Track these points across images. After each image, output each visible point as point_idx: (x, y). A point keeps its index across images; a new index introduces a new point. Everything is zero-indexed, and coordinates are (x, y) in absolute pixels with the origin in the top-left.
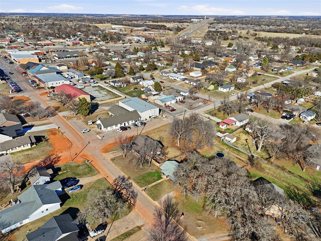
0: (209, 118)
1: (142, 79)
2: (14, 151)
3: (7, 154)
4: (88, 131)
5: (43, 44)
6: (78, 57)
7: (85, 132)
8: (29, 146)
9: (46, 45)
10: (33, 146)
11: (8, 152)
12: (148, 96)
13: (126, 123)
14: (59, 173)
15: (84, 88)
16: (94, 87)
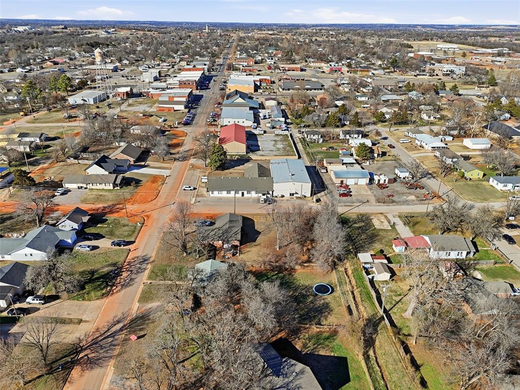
0: (393, 226)
1: (360, 135)
2: (94, 187)
3: (85, 188)
4: (191, 190)
5: (286, 69)
6: (311, 90)
7: (186, 189)
8: (111, 187)
9: (290, 70)
10: (116, 188)
11: (88, 187)
12: (330, 163)
13: (245, 192)
14: (99, 225)
15: (263, 134)
16: (277, 135)
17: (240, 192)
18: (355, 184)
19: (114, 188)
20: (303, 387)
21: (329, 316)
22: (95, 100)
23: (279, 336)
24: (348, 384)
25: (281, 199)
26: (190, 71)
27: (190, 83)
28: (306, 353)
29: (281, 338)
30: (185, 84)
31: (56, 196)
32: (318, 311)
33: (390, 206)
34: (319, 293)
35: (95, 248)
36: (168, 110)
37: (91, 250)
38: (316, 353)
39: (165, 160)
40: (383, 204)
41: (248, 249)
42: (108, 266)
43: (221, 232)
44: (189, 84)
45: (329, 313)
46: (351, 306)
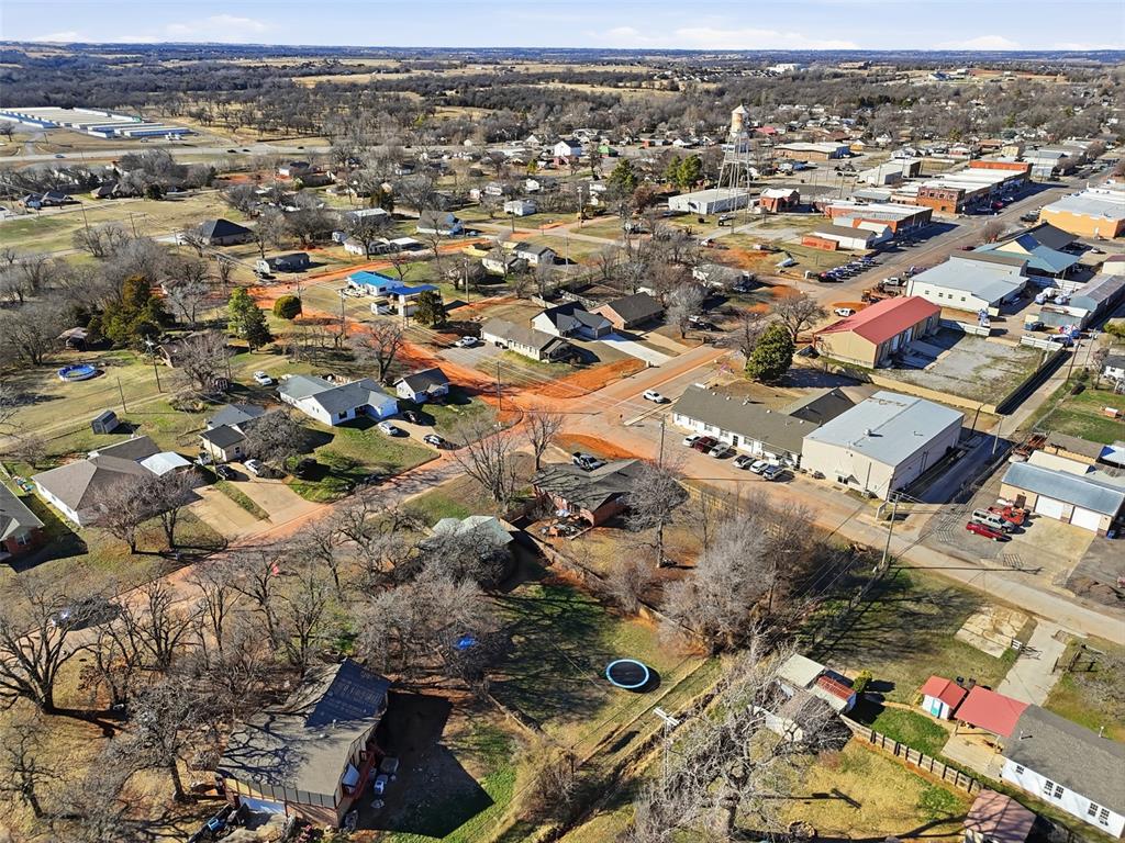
0: (1015, 655)
2: (516, 349)
3: (504, 348)
4: (655, 401)
7: (648, 396)
8: (537, 357)
10: (543, 361)
11: (510, 346)
12: (1058, 447)
13: (741, 439)
14: (449, 406)
15: (984, 337)
16: (1025, 347)
17: (731, 435)
18: (1063, 519)
19: (541, 359)
20: (311, 763)
21: (575, 723)
22: (710, 206)
23: (446, 693)
24: (431, 838)
25: (813, 480)
26: (990, 168)
27: (946, 194)
28: (445, 747)
29: (446, 698)
30: (932, 195)
31: (456, 346)
32: (567, 702)
33: (1091, 608)
34: (612, 676)
35: (402, 434)
36: (825, 246)
37: (393, 435)
38: (458, 758)
39: (686, 336)
40: (1073, 595)
41: (603, 538)
42: (383, 465)
43: (577, 483)
44: (942, 196)
45: (582, 719)
46: (637, 737)
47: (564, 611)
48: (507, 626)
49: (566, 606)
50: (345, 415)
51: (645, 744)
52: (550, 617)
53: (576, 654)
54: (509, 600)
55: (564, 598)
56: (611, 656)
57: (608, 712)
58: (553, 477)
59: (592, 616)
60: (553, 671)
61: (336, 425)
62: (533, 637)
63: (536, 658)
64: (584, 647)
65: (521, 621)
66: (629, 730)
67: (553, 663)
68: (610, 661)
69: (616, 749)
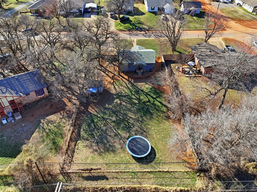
45: (96, 151)
46: (104, 181)
47: (149, 101)
48: (120, 94)
49: (152, 100)
50: (154, 9)
51: (103, 189)
52: (139, 100)
53: (131, 121)
54: (133, 85)
55: (155, 97)
56: (143, 132)
57: (110, 157)
58: (202, 48)
59: (157, 110)
60: (114, 122)
61: (149, 12)
62: (124, 104)
63: (114, 112)
64: (138, 121)
65: (127, 95)
66: (106, 174)
67: (118, 119)
68: (142, 134)
69: (88, 178)
